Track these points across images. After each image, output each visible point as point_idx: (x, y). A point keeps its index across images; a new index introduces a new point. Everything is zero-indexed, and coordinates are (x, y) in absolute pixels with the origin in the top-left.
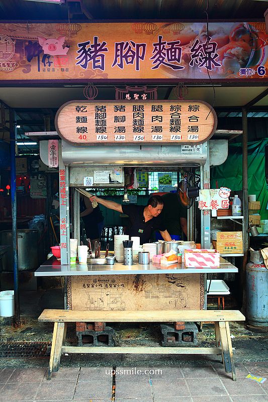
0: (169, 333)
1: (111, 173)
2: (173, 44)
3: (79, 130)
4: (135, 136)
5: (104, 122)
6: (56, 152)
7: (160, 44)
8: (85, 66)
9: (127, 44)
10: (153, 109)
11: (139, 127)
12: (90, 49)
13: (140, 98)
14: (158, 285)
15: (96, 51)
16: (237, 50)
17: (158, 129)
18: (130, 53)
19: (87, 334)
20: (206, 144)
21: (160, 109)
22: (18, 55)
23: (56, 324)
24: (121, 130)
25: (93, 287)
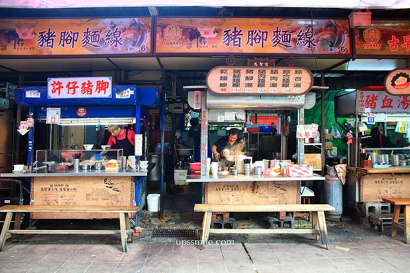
0: (275, 222)
1: (237, 114)
2: (285, 32)
3: (221, 85)
4: (258, 90)
5: (239, 81)
6: (200, 99)
7: (277, 32)
8: (228, 45)
9: (256, 31)
10: (272, 72)
11: (261, 84)
12: (231, 34)
13: (264, 65)
14: (268, 189)
15: (236, 35)
16: (327, 36)
17: (274, 85)
18: (258, 37)
19: (217, 222)
20: (304, 95)
21: (276, 72)
22: (184, 37)
23: (206, 213)
24: (250, 85)
25: (223, 190)
